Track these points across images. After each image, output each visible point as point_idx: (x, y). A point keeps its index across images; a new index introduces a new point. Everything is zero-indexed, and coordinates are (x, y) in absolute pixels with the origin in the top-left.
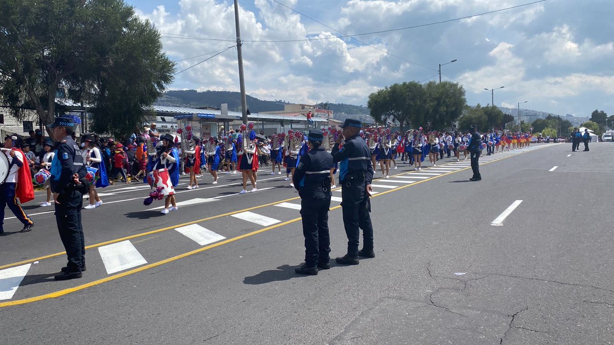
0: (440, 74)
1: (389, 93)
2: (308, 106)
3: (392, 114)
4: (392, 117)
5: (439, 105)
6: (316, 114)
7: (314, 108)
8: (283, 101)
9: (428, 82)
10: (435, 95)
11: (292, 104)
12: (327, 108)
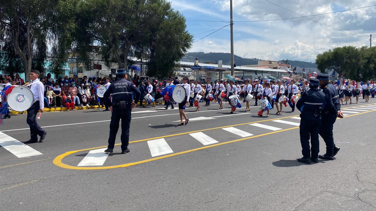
0: (371, 41)
1: (332, 53)
2: (274, 62)
3: (334, 68)
4: (333, 70)
5: (369, 62)
6: (279, 67)
7: (278, 63)
8: (257, 59)
9: (361, 47)
10: (366, 56)
11: (263, 60)
12: (288, 63)
